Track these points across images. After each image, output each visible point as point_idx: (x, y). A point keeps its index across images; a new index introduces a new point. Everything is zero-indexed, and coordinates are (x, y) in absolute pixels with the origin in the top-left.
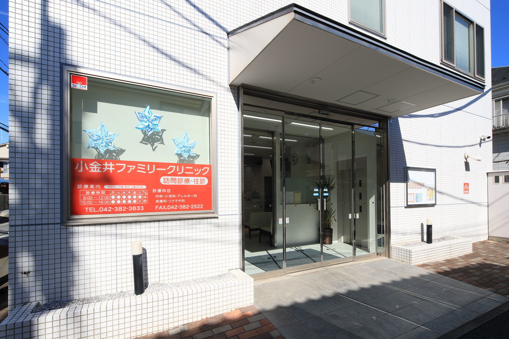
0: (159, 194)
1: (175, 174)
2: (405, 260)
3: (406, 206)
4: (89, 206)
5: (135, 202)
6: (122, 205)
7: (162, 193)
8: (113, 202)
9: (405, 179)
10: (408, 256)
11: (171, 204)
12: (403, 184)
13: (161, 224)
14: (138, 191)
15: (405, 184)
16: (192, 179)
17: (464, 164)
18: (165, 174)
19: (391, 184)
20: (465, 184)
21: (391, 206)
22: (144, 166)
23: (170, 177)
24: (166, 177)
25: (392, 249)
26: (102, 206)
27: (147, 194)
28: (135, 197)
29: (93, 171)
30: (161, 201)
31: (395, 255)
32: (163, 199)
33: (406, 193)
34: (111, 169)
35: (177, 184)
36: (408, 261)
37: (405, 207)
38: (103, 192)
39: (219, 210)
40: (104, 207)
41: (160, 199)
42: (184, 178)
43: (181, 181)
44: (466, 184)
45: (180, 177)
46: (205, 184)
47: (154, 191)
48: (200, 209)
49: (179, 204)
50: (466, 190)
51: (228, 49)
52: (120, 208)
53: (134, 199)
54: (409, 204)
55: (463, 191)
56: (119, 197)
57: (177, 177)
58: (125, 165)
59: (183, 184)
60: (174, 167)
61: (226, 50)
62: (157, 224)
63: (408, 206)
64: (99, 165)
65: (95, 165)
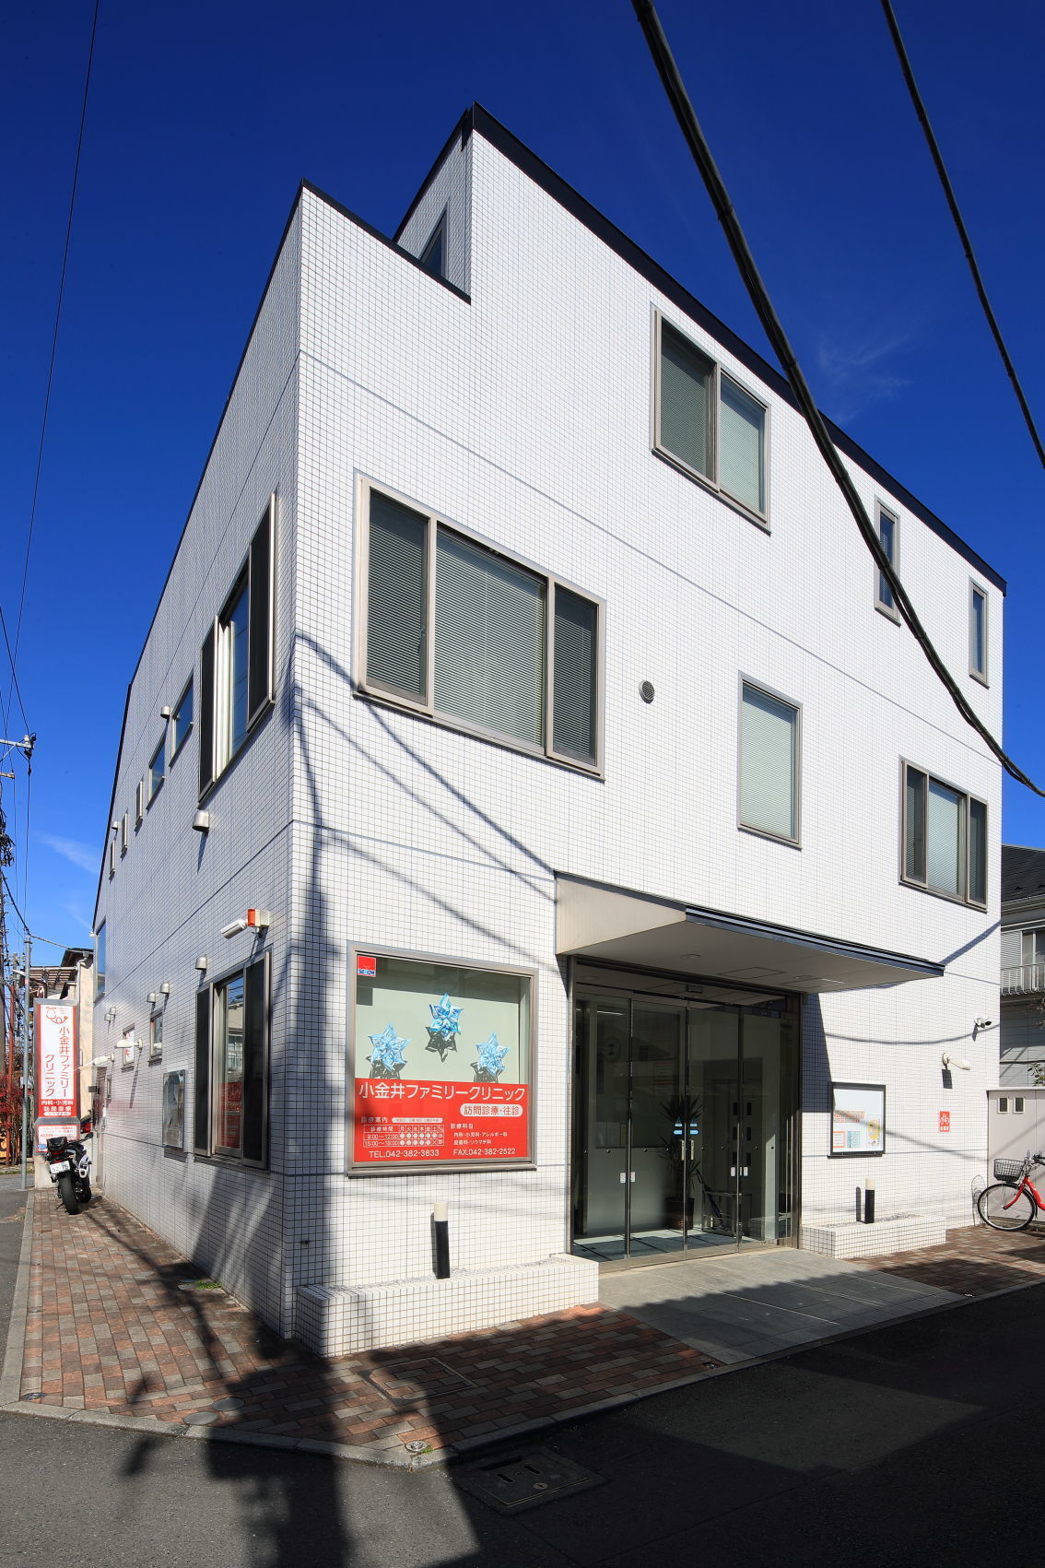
0: (458, 1131)
1: (479, 1100)
2: (825, 1251)
3: (829, 1154)
4: (374, 1149)
5: (428, 1143)
6: (413, 1148)
7: (462, 1130)
8: (402, 1143)
9: (828, 1105)
10: (829, 1242)
11: (474, 1147)
12: (826, 1114)
13: (462, 1176)
14: (433, 1126)
15: (829, 1114)
16: (501, 1107)
17: (941, 1075)
18: (466, 1099)
19: (804, 1114)
20: (942, 1114)
21: (803, 1154)
22: (441, 1087)
23: (472, 1105)
24: (468, 1105)
25: (804, 1233)
26: (389, 1149)
27: (443, 1131)
28: (428, 1135)
29: (379, 1097)
30: (461, 1142)
31: (808, 1243)
32: (463, 1138)
33: (829, 1131)
34: (401, 1093)
35: (482, 1115)
36: (829, 1252)
37: (829, 1157)
38: (391, 1129)
39: (539, 1157)
40: (392, 1149)
41: (459, 1139)
42: (491, 1106)
43: (487, 1111)
44: (944, 1114)
45: (485, 1105)
46: (519, 1115)
47: (453, 1126)
48: (511, 1156)
49: (484, 1147)
50: (945, 1125)
51: (556, 902)
52: (411, 1152)
53: (426, 1139)
54: (834, 1151)
55: (937, 1127)
56: (409, 1136)
57: (482, 1105)
58: (417, 1087)
59: (490, 1115)
60: (478, 1088)
61: (552, 904)
62: (456, 1176)
63: (834, 1155)
64: (387, 1087)
65: (382, 1088)
